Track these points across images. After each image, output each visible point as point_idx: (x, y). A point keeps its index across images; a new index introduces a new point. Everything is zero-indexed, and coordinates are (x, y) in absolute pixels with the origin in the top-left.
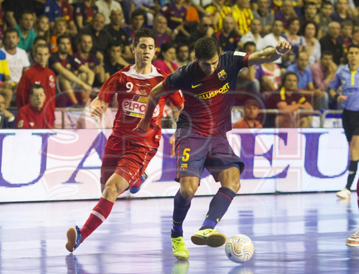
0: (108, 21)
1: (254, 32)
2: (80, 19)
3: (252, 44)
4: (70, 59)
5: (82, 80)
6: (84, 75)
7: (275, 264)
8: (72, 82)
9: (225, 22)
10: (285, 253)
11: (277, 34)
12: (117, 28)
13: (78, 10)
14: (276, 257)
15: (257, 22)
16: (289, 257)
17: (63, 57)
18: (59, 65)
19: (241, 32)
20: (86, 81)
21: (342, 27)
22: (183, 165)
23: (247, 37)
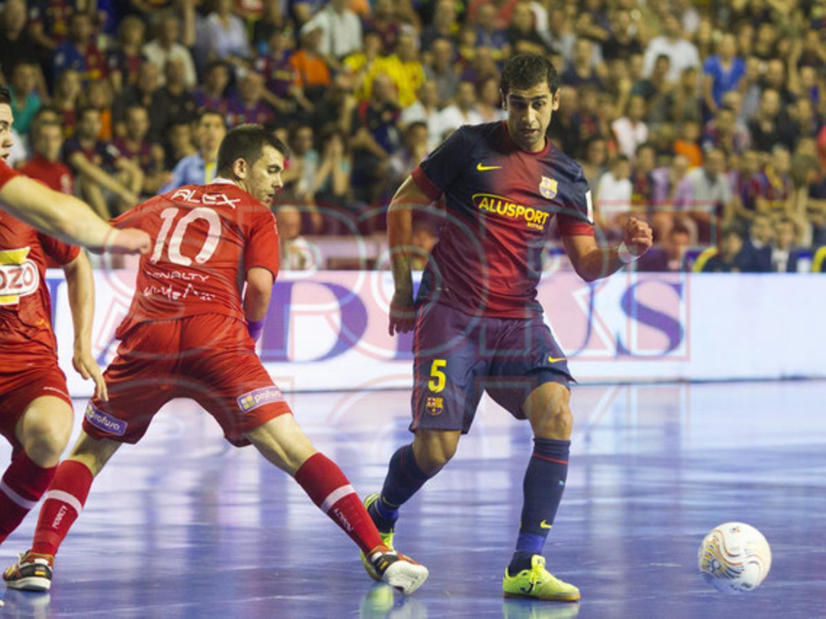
0: (161, 80)
1: (425, 102)
2: (117, 78)
3: (422, 124)
4: (100, 148)
5: (121, 183)
6: (124, 176)
7: (457, 510)
8: (103, 188)
9: (376, 85)
10: (474, 492)
11: (464, 107)
12: (176, 90)
13: (113, 62)
14: (457, 497)
15: (431, 85)
16: (483, 498)
17: (87, 144)
18: (79, 159)
19: (402, 102)
20: (128, 186)
21: (580, 96)
22: (432, 401)
23: (413, 113)
